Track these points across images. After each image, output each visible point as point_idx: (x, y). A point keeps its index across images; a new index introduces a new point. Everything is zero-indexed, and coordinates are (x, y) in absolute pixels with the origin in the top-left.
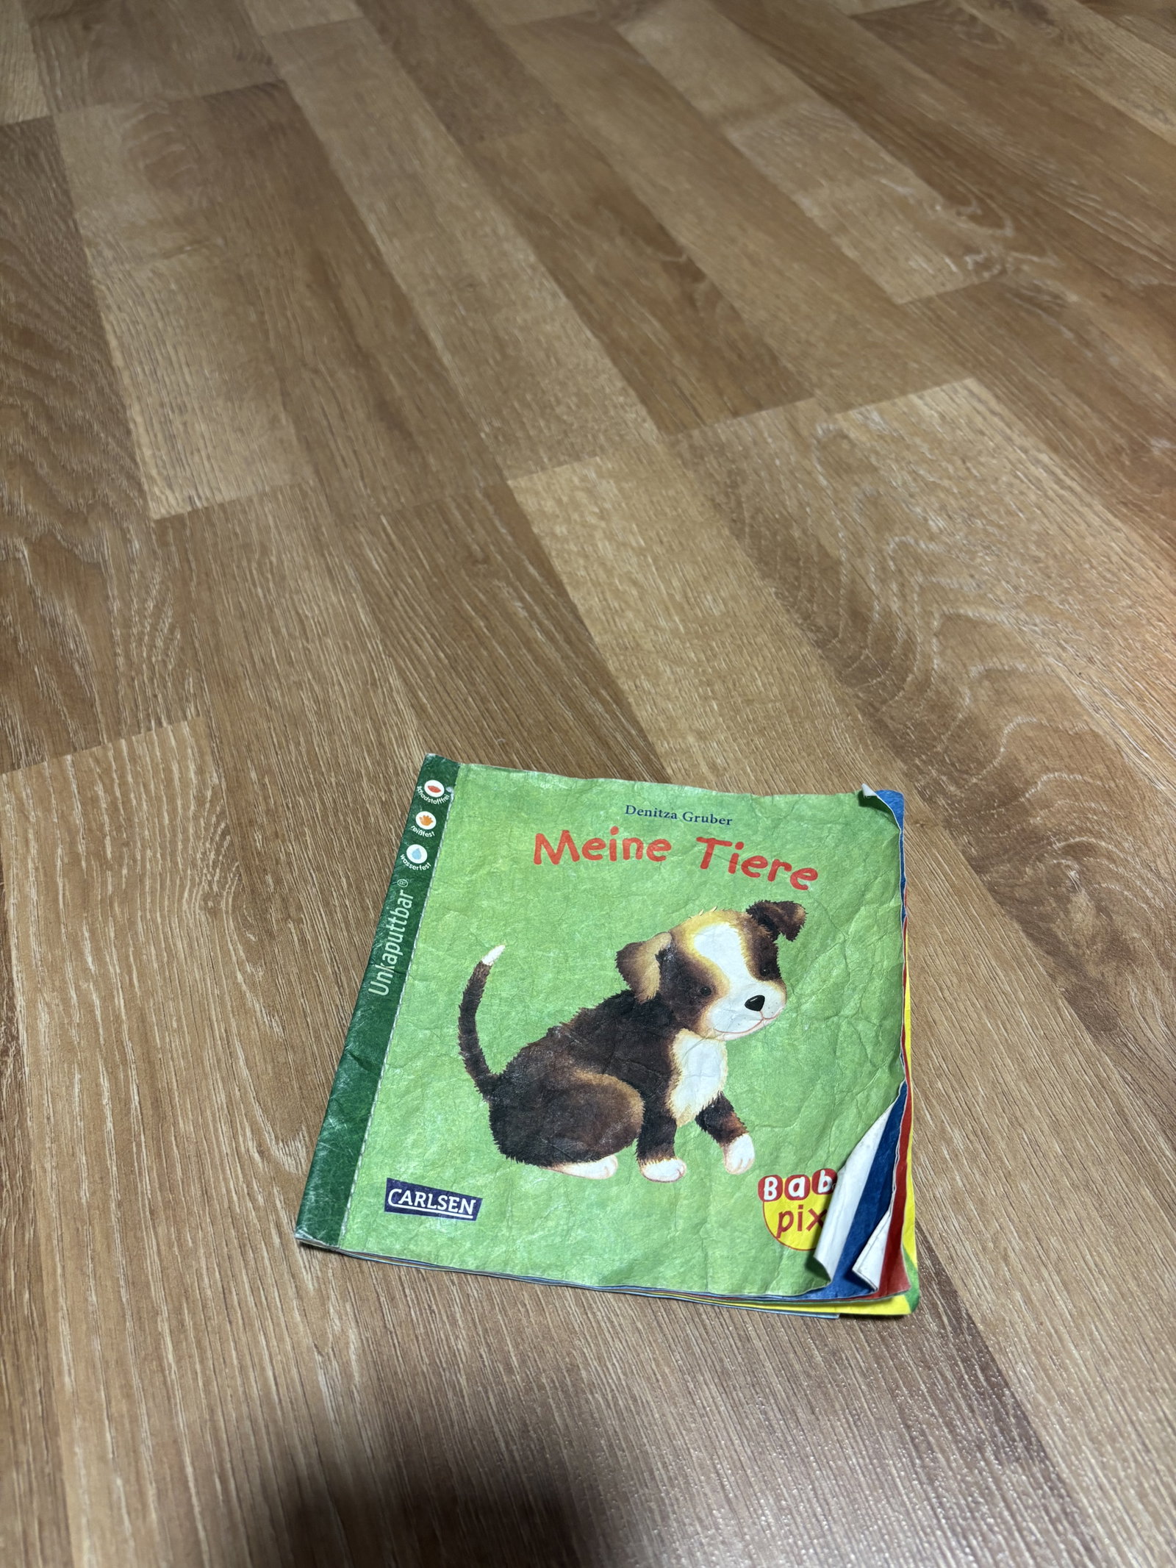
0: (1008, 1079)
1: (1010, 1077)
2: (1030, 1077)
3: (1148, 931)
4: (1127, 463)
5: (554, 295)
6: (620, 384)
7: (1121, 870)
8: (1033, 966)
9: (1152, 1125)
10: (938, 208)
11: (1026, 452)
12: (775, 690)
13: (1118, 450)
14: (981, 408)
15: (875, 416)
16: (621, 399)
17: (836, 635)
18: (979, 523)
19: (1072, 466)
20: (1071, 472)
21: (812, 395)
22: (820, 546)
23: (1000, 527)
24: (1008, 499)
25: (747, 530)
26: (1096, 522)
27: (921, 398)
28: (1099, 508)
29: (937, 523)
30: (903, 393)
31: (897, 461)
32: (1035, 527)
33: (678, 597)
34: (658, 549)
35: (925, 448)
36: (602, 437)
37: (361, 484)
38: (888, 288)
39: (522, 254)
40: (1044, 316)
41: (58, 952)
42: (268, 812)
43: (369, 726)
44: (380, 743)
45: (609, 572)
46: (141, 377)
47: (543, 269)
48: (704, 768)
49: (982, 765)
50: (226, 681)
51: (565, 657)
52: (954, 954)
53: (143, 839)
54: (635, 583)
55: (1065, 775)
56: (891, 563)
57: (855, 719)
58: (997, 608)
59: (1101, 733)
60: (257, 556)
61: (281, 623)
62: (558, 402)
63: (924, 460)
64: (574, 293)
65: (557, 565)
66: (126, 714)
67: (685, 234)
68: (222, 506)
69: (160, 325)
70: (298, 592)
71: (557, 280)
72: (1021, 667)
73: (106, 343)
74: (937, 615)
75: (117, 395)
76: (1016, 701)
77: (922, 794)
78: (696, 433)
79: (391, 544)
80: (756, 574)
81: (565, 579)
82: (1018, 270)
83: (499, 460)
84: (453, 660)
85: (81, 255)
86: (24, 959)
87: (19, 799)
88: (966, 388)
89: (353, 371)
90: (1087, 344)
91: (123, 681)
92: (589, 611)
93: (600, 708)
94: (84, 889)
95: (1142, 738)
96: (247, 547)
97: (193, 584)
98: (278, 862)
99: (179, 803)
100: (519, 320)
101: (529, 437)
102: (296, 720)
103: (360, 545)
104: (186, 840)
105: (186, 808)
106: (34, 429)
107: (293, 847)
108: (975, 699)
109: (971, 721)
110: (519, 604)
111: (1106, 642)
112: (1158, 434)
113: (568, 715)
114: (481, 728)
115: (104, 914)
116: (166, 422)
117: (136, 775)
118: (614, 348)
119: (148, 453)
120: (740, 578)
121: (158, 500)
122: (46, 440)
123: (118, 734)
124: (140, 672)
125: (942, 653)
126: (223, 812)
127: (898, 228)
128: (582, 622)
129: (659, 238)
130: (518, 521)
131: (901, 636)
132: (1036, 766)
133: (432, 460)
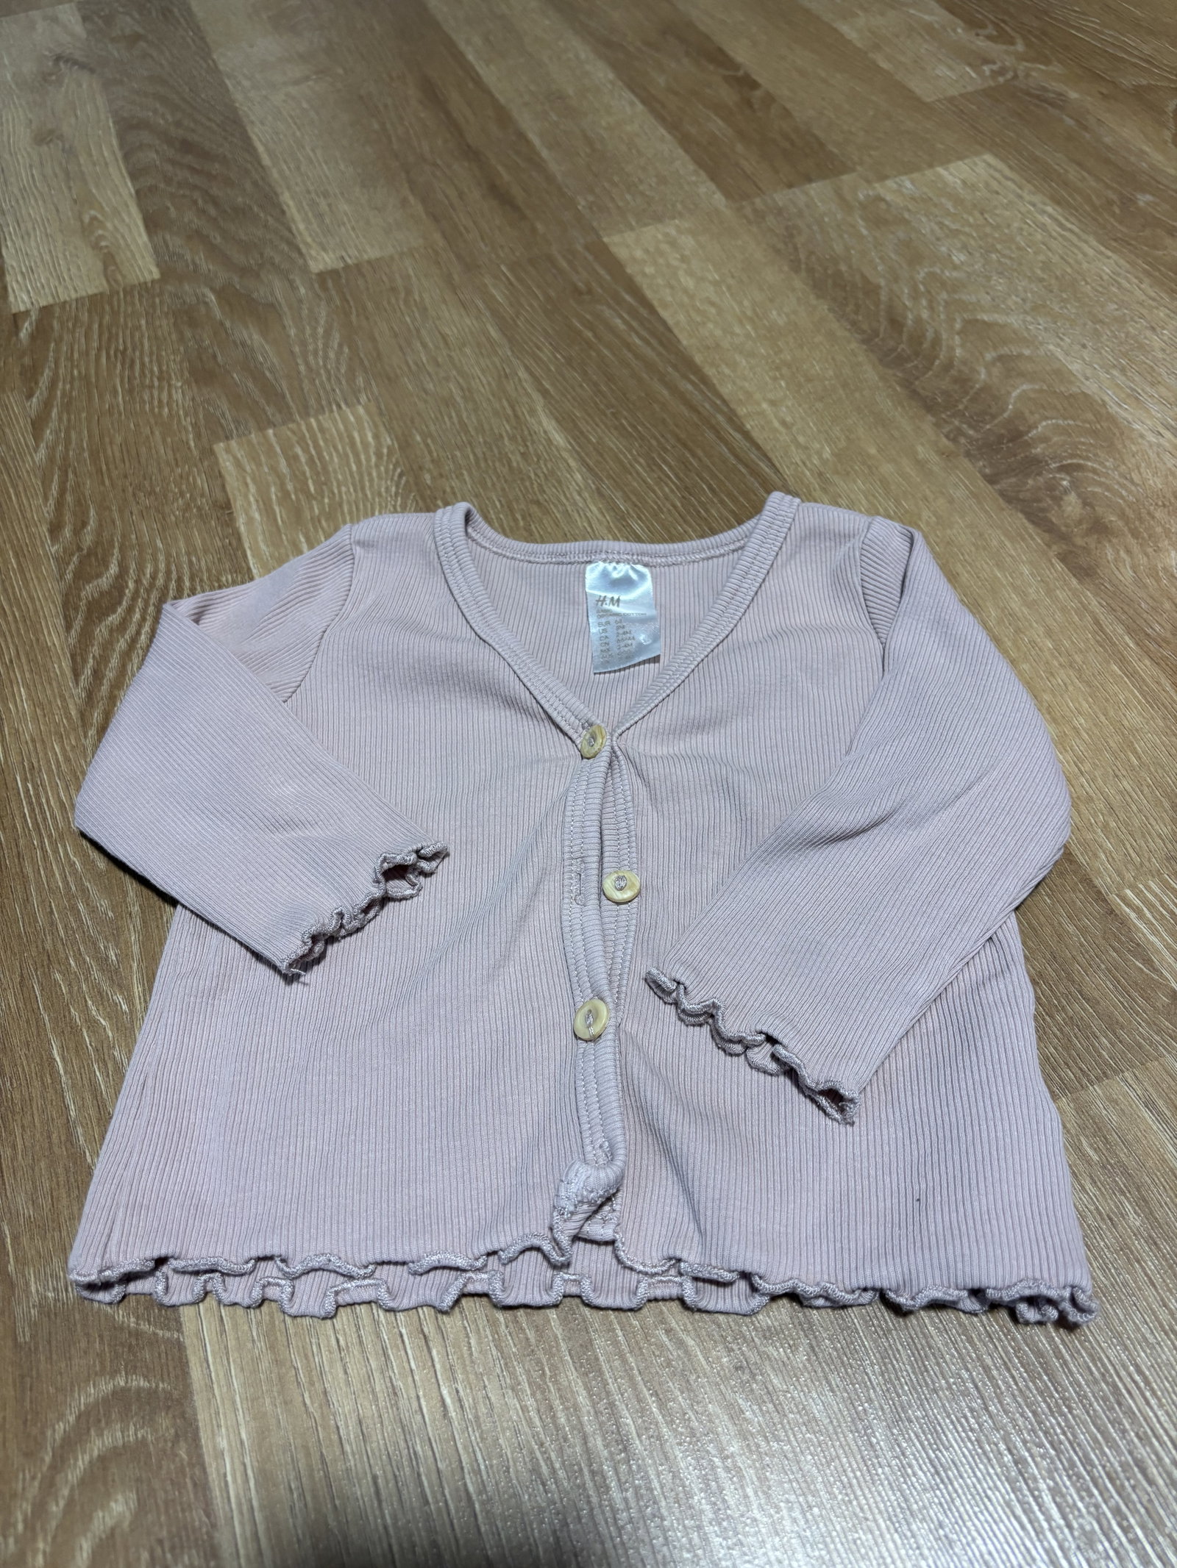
0: (1013, 605)
1: (1015, 603)
2: (1031, 605)
3: (1123, 516)
4: (1117, 211)
5: (632, 104)
6: (691, 167)
7: (1103, 479)
8: (1033, 539)
9: (1120, 630)
10: (959, 30)
11: (1034, 205)
12: (831, 373)
13: (1110, 203)
14: (997, 175)
15: (908, 184)
16: (694, 178)
17: (877, 335)
18: (994, 256)
19: (1072, 214)
20: (1072, 219)
21: (853, 170)
22: (863, 277)
23: (1011, 258)
24: (1018, 238)
25: (803, 266)
26: (1091, 252)
27: (946, 169)
28: (1095, 243)
29: (959, 257)
30: (931, 166)
31: (926, 215)
32: (1041, 257)
33: (749, 313)
34: (731, 281)
35: (950, 206)
36: (679, 206)
37: (482, 245)
38: (917, 91)
39: (602, 73)
40: (1050, 108)
41: (282, 551)
42: (433, 461)
43: (505, 404)
44: (516, 416)
45: (692, 297)
46: (287, 172)
47: (620, 83)
48: (776, 424)
49: (993, 417)
50: (389, 379)
51: (659, 354)
52: (972, 533)
53: (338, 481)
54: (713, 304)
55: (1060, 422)
56: (922, 287)
57: (895, 390)
58: (1007, 314)
59: (1089, 392)
60: (403, 295)
61: (428, 340)
62: (641, 181)
63: (948, 214)
64: (649, 100)
65: (649, 294)
66: (312, 402)
67: (741, 53)
68: (369, 262)
69: (298, 134)
70: (439, 318)
71: (633, 91)
72: (1027, 352)
73: (255, 149)
74: (959, 320)
75: (270, 186)
76: (1022, 375)
77: (947, 437)
78: (758, 201)
79: (511, 283)
80: (812, 297)
81: (656, 303)
82: (1027, 76)
83: (595, 224)
84: (569, 361)
85: (223, 84)
86: (257, 554)
87: (235, 458)
88: (985, 161)
89: (466, 164)
90: (1086, 128)
91: (306, 381)
92: (678, 323)
93: (690, 387)
94: (296, 514)
95: (1123, 396)
96: (393, 289)
97: (353, 317)
98: (444, 492)
99: (363, 457)
100: (603, 123)
101: (618, 207)
102: (448, 402)
103: (485, 285)
104: (371, 480)
105: (368, 460)
106: (204, 211)
107: (456, 483)
108: (989, 374)
109: (986, 388)
110: (618, 321)
111: (1097, 334)
112: (1144, 191)
113: (665, 392)
114: (596, 403)
115: (315, 528)
116: (313, 204)
117: (325, 440)
118: (685, 141)
119: (302, 226)
120: (798, 299)
121: (315, 259)
122: (215, 219)
123: (308, 414)
124: (319, 374)
125: (962, 346)
126: (397, 462)
127: (926, 46)
128: (670, 330)
129: (720, 58)
130: (615, 266)
131: (930, 335)
132: (1037, 416)
133: (540, 227)
